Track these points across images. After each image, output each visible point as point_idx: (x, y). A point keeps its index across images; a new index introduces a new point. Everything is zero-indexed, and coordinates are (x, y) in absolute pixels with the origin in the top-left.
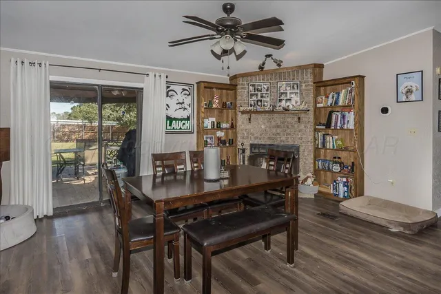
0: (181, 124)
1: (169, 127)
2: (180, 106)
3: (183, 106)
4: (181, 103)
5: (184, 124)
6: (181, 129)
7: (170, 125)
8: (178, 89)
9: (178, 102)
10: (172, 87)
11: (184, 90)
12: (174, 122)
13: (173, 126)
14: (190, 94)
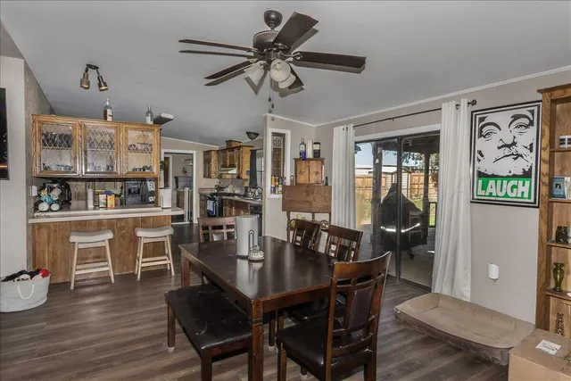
0: (507, 185)
1: (481, 192)
2: (507, 151)
3: (514, 149)
4: (509, 146)
5: (515, 187)
6: (506, 196)
7: (484, 188)
8: (503, 118)
9: (501, 144)
10: (491, 118)
11: (516, 117)
12: (492, 182)
13: (489, 190)
14: (531, 123)
